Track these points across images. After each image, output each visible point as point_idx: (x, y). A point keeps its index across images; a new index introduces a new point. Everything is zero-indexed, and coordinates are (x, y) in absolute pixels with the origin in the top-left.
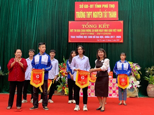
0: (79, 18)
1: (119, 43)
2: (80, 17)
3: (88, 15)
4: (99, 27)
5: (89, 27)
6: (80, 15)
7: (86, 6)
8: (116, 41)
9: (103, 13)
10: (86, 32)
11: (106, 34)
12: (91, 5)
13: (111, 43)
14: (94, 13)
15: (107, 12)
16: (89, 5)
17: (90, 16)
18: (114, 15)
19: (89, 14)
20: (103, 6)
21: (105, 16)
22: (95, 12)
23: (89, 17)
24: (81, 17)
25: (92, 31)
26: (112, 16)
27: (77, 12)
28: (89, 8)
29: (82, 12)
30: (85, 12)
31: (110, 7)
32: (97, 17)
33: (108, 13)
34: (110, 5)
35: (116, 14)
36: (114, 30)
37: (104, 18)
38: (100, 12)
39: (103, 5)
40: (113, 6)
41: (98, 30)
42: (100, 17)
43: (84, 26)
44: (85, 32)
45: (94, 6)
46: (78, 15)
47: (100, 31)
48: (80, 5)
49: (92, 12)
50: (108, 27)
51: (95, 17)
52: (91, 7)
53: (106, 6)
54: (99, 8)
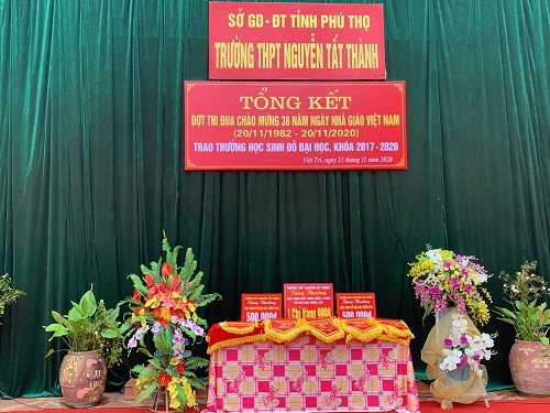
0: (227, 70)
1: (389, 170)
2: (230, 66)
3: (265, 55)
4: (311, 107)
5: (270, 105)
6: (230, 55)
7: (256, 21)
8: (379, 163)
9: (325, 50)
10: (257, 127)
11: (340, 133)
12: (274, 16)
13: (360, 171)
14: (289, 49)
15: (341, 46)
16: (268, 17)
17: (274, 60)
18: (368, 57)
19: (268, 51)
20: (323, 22)
21: (335, 62)
22: (294, 45)
23: (269, 65)
24: (237, 66)
25: (281, 121)
26: (362, 62)
27: (217, 45)
28: (268, 27)
29: (238, 45)
30: (251, 45)
31: (351, 26)
32: (301, 66)
33: (345, 50)
34: (351, 17)
35: (376, 55)
36: (372, 120)
37: (331, 69)
38: (313, 46)
39: (323, 17)
40: (362, 22)
41: (305, 119)
42: (313, 66)
43: (251, 104)
44: (253, 128)
45: (288, 21)
46: (223, 55)
47: (315, 121)
48: (231, 16)
50: (345, 107)
51: (295, 66)
52: (274, 26)
53: (334, 21)
54: (309, 29)
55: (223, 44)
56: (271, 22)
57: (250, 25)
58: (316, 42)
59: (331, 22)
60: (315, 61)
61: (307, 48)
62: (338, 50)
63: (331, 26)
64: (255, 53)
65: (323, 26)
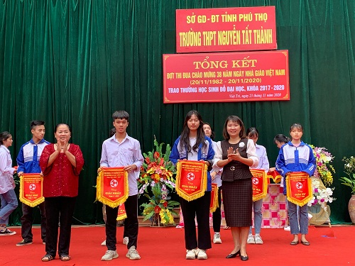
0: (186, 48)
1: (279, 101)
2: (188, 45)
3: (207, 38)
4: (234, 67)
5: (210, 66)
6: (188, 39)
7: (202, 19)
8: (273, 97)
9: (241, 34)
10: (203, 79)
11: (251, 81)
12: (212, 16)
13: (261, 102)
14: (221, 34)
15: (250, 31)
16: (209, 16)
17: (212, 41)
18: (266, 37)
19: (209, 36)
20: (240, 18)
21: (247, 40)
22: (224, 32)
23: (210, 44)
24: (192, 45)
25: (216, 74)
26: (263, 40)
27: (181, 34)
28: (209, 22)
29: (192, 33)
30: (199, 33)
31: (256, 20)
32: (228, 44)
33: (253, 34)
34: (256, 15)
35: (271, 36)
36: (269, 73)
37: (245, 45)
38: (234, 32)
39: (240, 15)
40: (263, 17)
41: (230, 73)
42: (235, 43)
43: (199, 66)
44: (201, 79)
45: (220, 18)
46: (184, 39)
47: (236, 74)
48: (188, 17)
50: (253, 66)
51: (224, 44)
52: (212, 22)
53: (247, 17)
54: (232, 22)
55: (184, 33)
56: (211, 20)
57: (199, 22)
58: (236, 30)
59: (245, 18)
60: (236, 40)
61: (231, 33)
62: (249, 34)
63: (245, 20)
65: (240, 20)
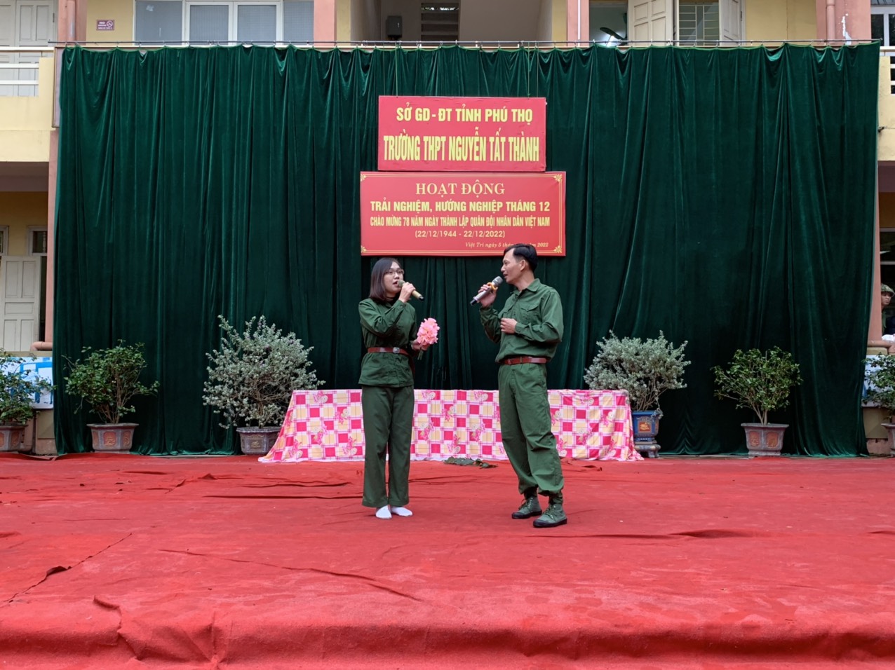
0: (395, 162)
2: (398, 158)
3: (431, 148)
6: (396, 147)
7: (423, 115)
9: (488, 143)
12: (440, 110)
14: (454, 142)
15: (503, 139)
16: (434, 110)
17: (439, 153)
18: (530, 150)
19: (434, 144)
20: (487, 116)
21: (497, 154)
22: (459, 138)
23: (434, 157)
24: (404, 158)
26: (523, 155)
27: (386, 138)
28: (434, 121)
29: (406, 138)
30: (418, 138)
31: (514, 120)
32: (465, 159)
33: (507, 143)
34: (514, 111)
35: (537, 149)
37: (493, 162)
38: (477, 139)
39: (487, 111)
40: (525, 115)
42: (476, 158)
45: (454, 114)
46: (391, 147)
48: (399, 110)
49: (444, 139)
51: (459, 158)
52: (440, 119)
53: (498, 115)
54: (474, 122)
55: (391, 138)
56: (437, 117)
57: (417, 119)
58: (479, 136)
59: (495, 115)
60: (478, 154)
61: (471, 141)
62: (501, 143)
63: (494, 120)
64: (422, 145)
65: (487, 120)
